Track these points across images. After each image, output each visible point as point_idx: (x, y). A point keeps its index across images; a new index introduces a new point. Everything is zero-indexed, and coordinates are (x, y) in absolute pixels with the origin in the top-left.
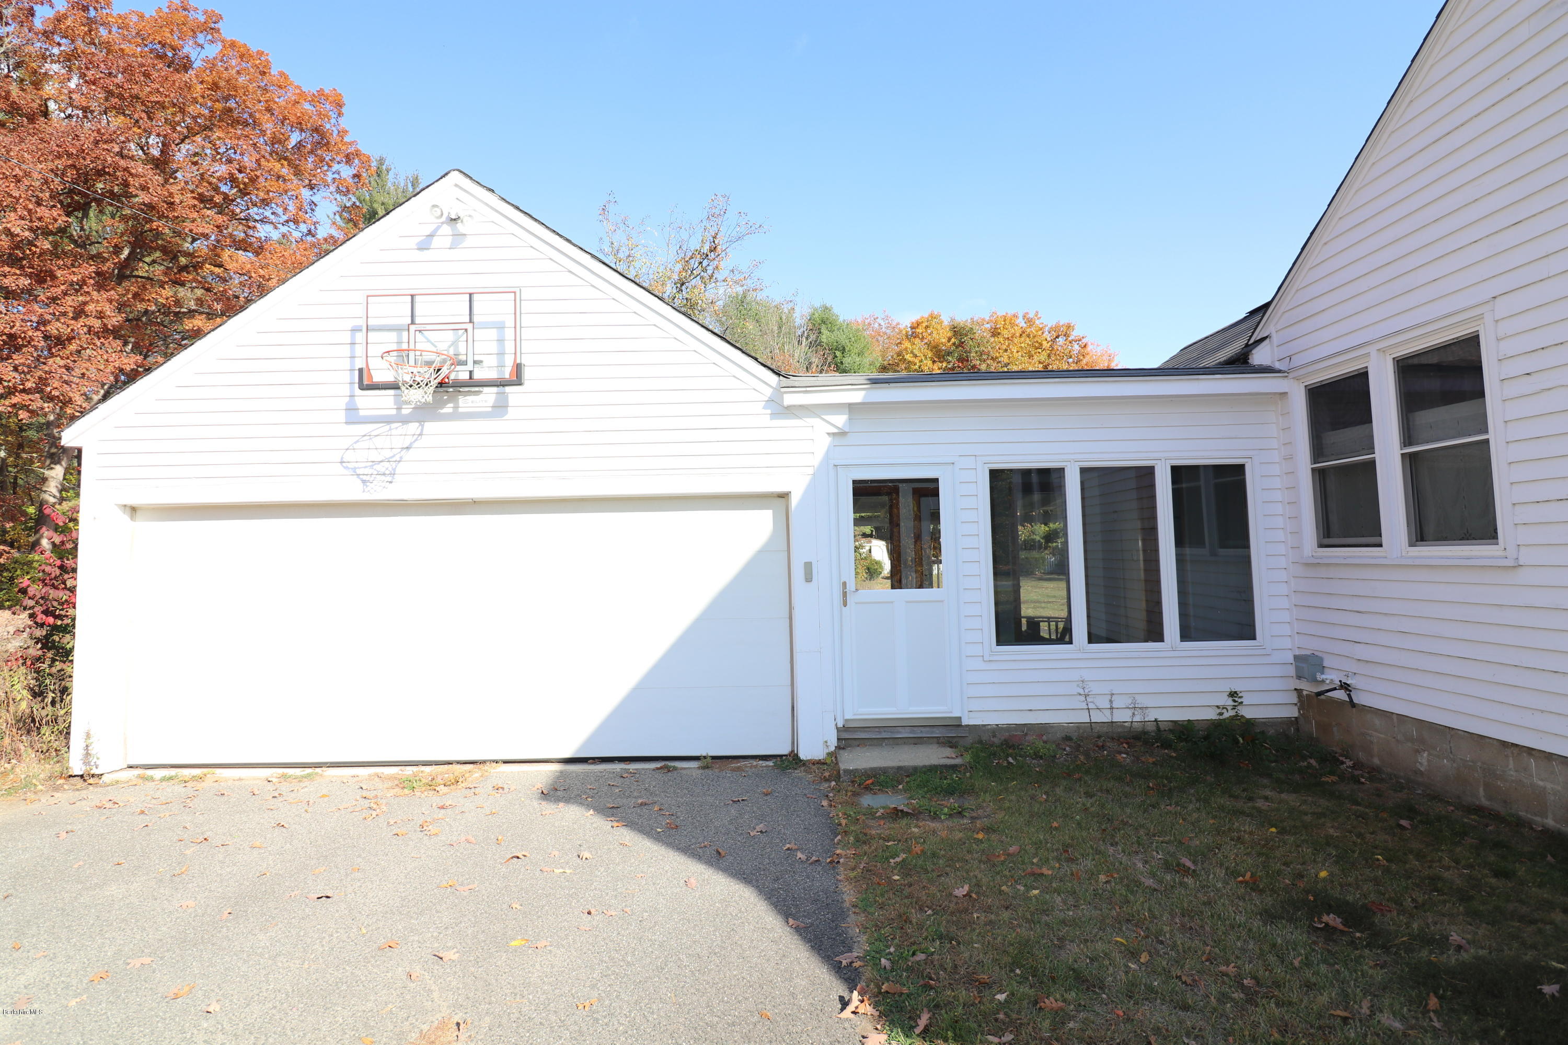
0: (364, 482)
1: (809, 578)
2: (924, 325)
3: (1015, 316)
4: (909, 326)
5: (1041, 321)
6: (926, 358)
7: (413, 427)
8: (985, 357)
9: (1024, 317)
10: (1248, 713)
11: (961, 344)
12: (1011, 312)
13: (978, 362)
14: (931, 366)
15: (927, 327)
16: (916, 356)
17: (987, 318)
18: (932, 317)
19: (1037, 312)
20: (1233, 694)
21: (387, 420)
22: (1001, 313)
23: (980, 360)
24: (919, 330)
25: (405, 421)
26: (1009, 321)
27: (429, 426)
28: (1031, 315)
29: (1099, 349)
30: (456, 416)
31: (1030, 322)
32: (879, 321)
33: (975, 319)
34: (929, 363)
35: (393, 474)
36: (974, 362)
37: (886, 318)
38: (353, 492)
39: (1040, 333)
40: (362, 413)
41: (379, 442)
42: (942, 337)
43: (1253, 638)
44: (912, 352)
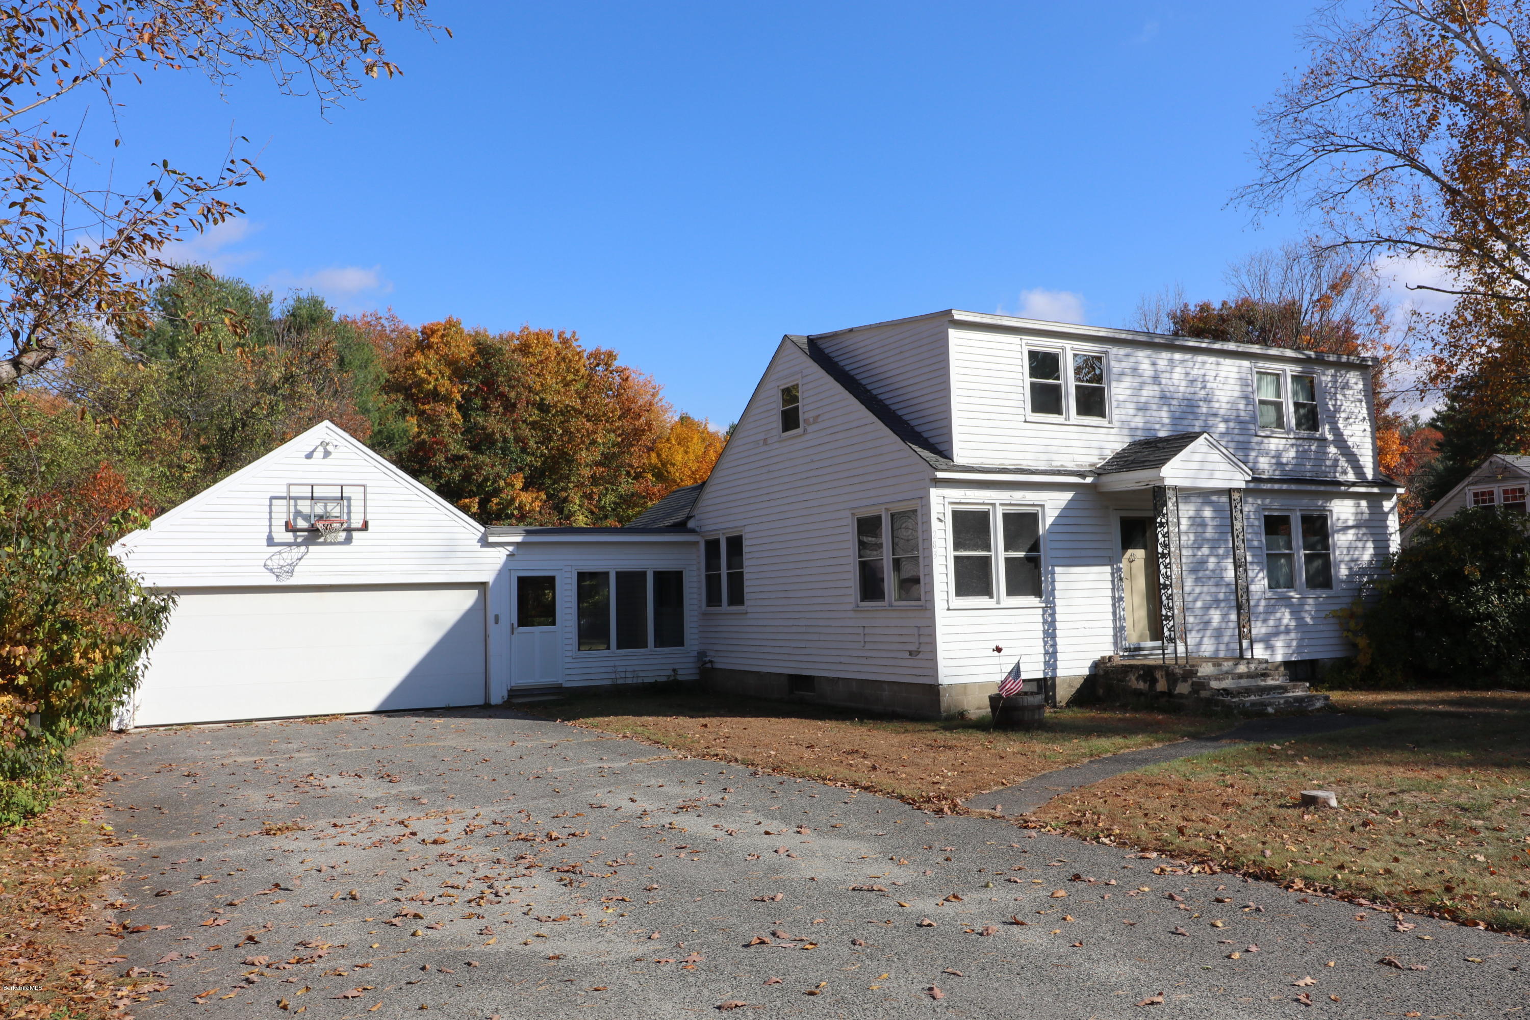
0: (277, 576)
1: (497, 622)
2: (440, 333)
3: (550, 334)
4: (420, 330)
5: (578, 343)
6: (443, 377)
7: (303, 549)
8: (514, 383)
9: (559, 336)
10: (680, 678)
11: (488, 366)
12: (545, 328)
13: (507, 389)
14: (449, 387)
15: (443, 336)
16: (429, 373)
17: (517, 333)
18: (451, 324)
19: (574, 333)
20: (674, 670)
21: (289, 545)
22: (534, 329)
23: (509, 387)
24: (434, 340)
25: (298, 545)
26: (543, 338)
27: (311, 548)
28: (568, 335)
29: (642, 378)
30: (325, 543)
31: (565, 342)
32: (383, 321)
33: (505, 336)
34: (447, 383)
35: (292, 572)
36: (501, 389)
37: (392, 319)
38: (271, 581)
39: (577, 358)
40: (276, 541)
41: (284, 555)
42: (464, 351)
43: (683, 645)
44: (425, 367)
